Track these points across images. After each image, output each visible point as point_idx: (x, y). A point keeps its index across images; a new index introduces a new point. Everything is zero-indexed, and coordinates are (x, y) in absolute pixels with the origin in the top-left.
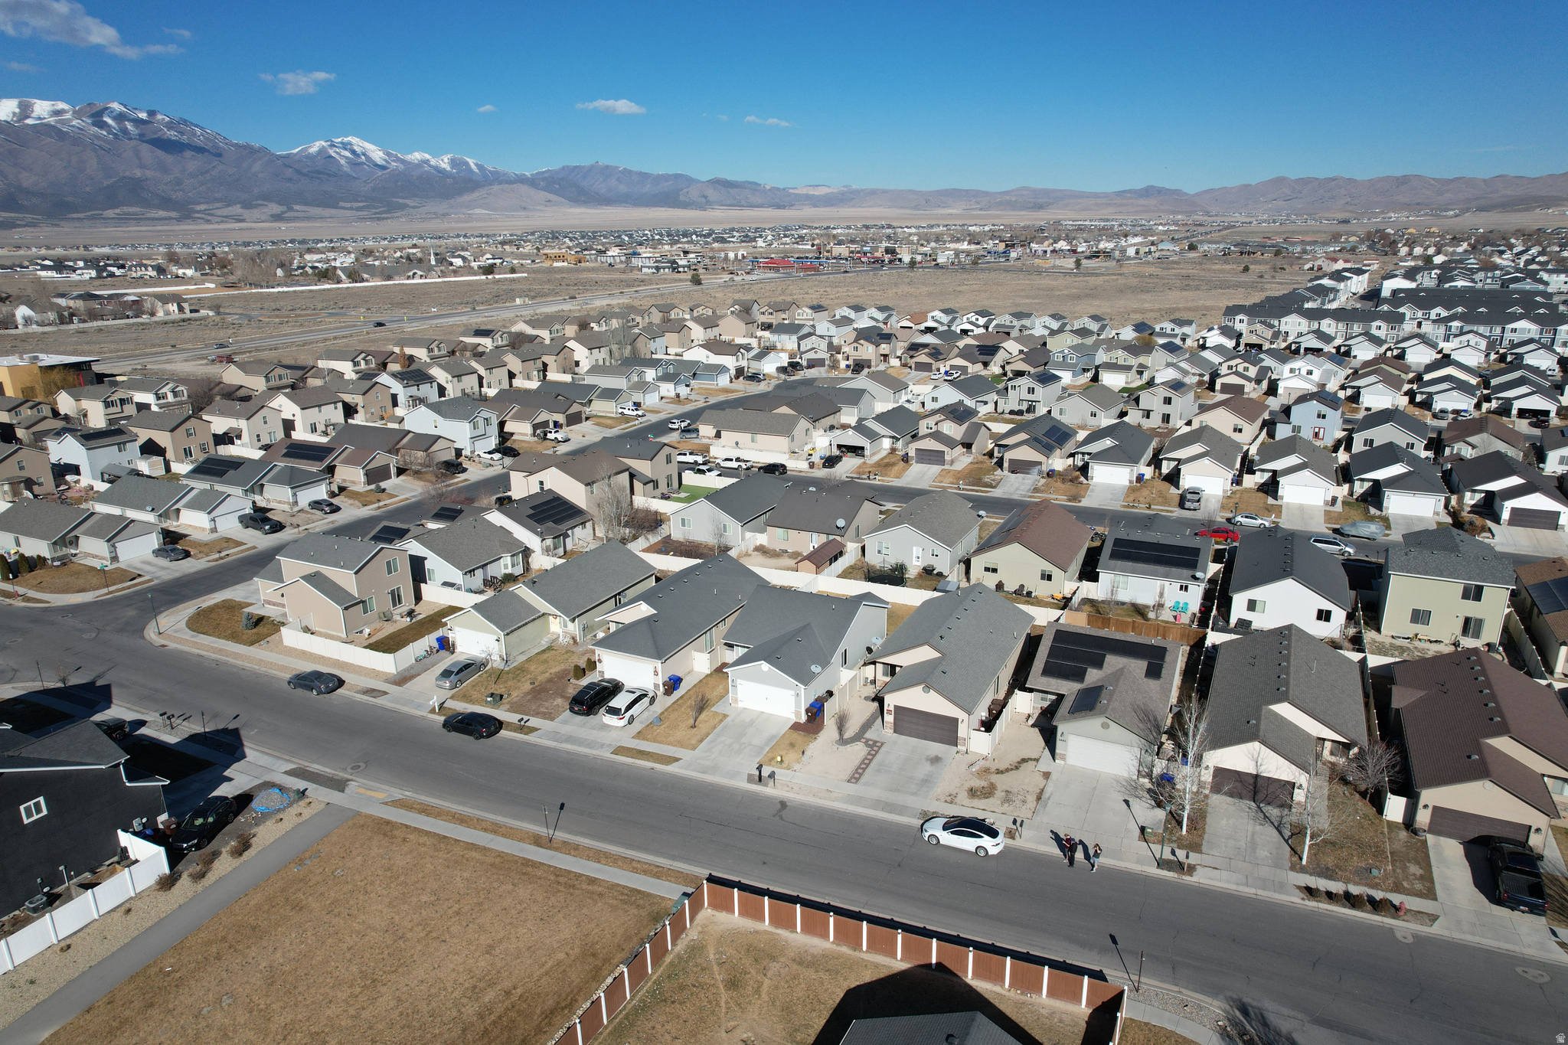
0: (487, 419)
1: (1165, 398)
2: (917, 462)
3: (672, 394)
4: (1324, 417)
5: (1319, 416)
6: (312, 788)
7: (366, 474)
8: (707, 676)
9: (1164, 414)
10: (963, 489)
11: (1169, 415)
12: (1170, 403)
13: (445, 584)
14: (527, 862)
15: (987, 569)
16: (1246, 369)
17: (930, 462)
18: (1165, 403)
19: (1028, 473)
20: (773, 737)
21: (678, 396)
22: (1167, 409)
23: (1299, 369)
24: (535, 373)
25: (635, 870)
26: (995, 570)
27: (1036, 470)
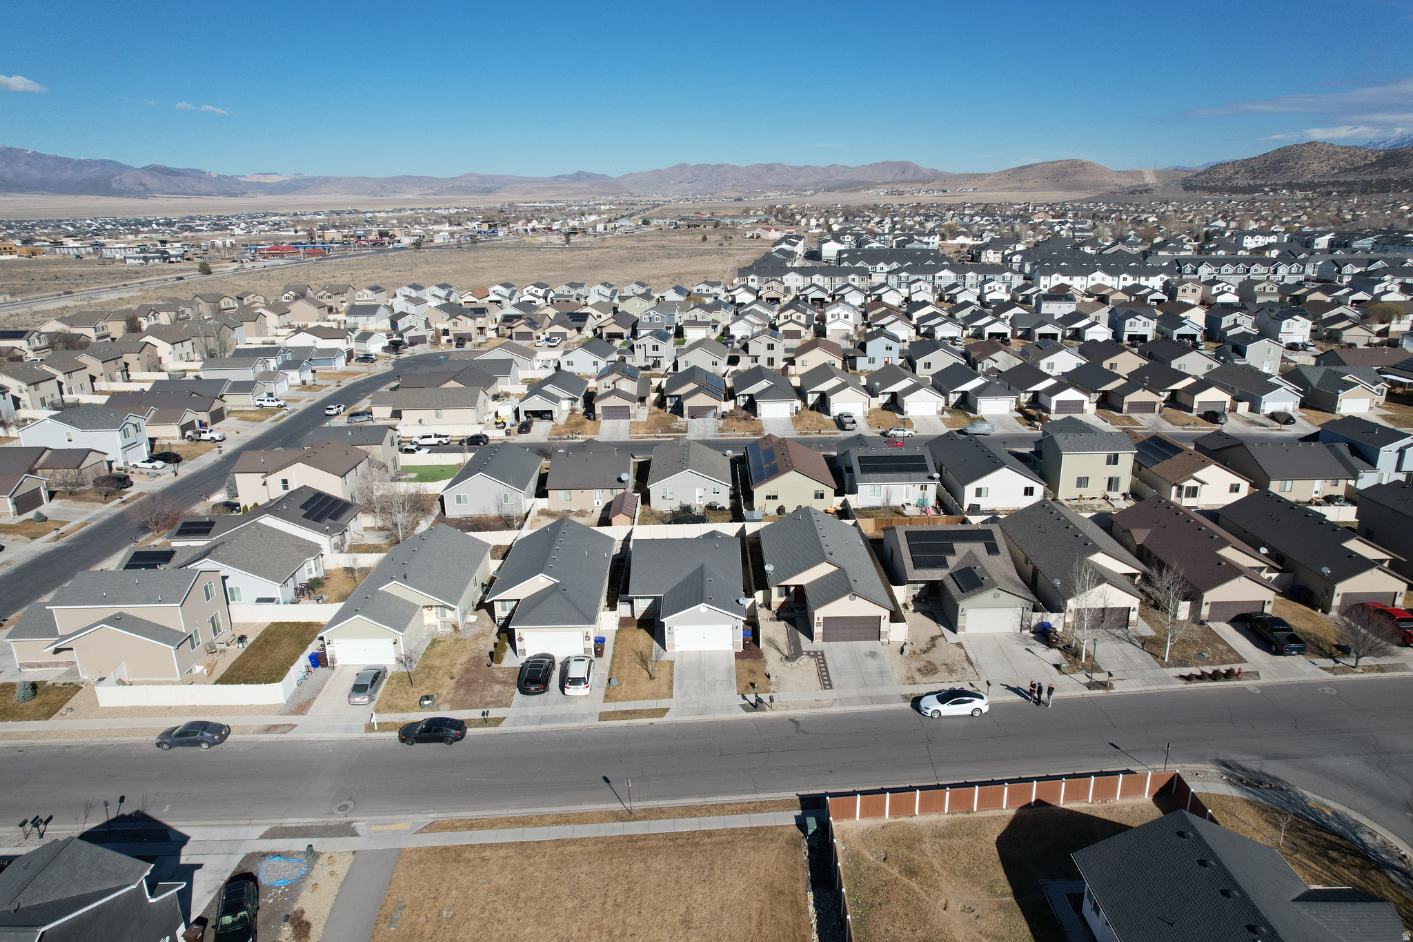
0: (135, 425)
1: (769, 345)
2: (604, 419)
3: (298, 382)
4: (891, 349)
5: (887, 349)
6: (317, 843)
7: (15, 503)
8: (617, 632)
9: (769, 358)
10: (662, 437)
11: (773, 359)
12: (773, 349)
13: (260, 600)
14: (632, 839)
15: (768, 497)
16: (799, 317)
17: (616, 417)
18: (769, 349)
19: (705, 417)
20: (729, 670)
21: (304, 383)
22: (771, 354)
23: (838, 314)
24: (119, 373)
25: (733, 812)
26: (775, 497)
27: (712, 413)
